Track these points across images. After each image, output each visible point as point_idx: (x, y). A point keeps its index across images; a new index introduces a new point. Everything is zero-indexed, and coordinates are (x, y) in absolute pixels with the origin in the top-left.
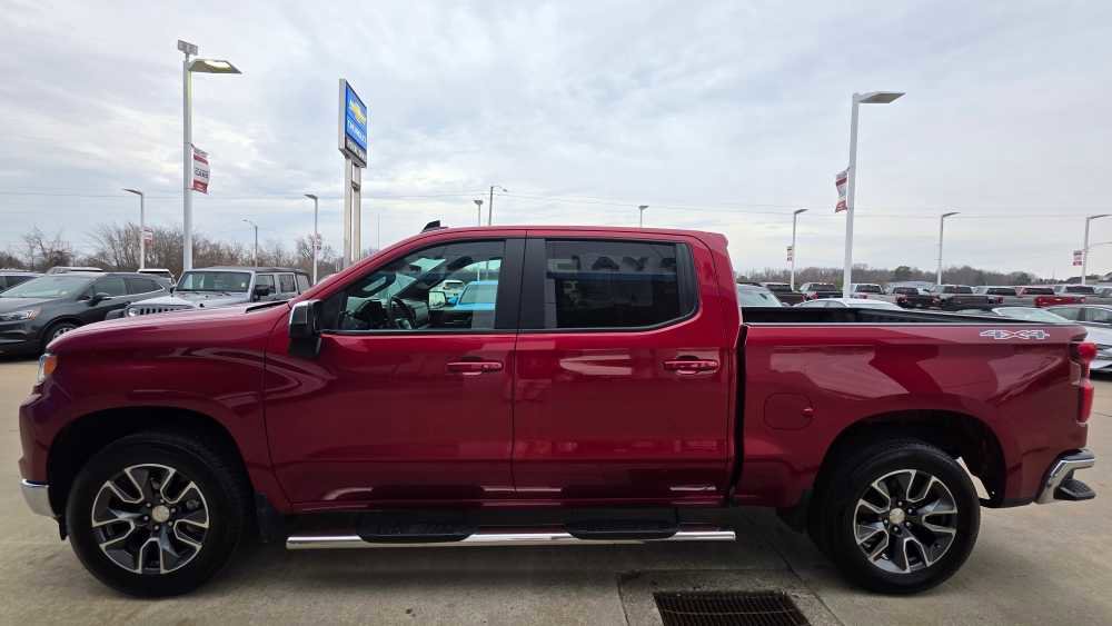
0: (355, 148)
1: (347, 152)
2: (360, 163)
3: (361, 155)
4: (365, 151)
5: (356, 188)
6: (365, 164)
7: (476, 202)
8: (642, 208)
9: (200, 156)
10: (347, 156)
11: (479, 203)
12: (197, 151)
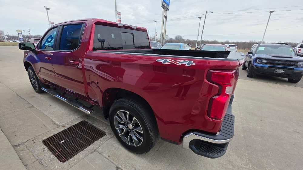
0: (165, 5)
1: (163, 6)
2: (167, 9)
3: (168, 7)
4: (169, 5)
5: (166, 17)
6: (169, 10)
7: (199, 18)
8: (271, 12)
9: (119, 13)
10: (163, 8)
11: (200, 18)
12: (118, 12)
